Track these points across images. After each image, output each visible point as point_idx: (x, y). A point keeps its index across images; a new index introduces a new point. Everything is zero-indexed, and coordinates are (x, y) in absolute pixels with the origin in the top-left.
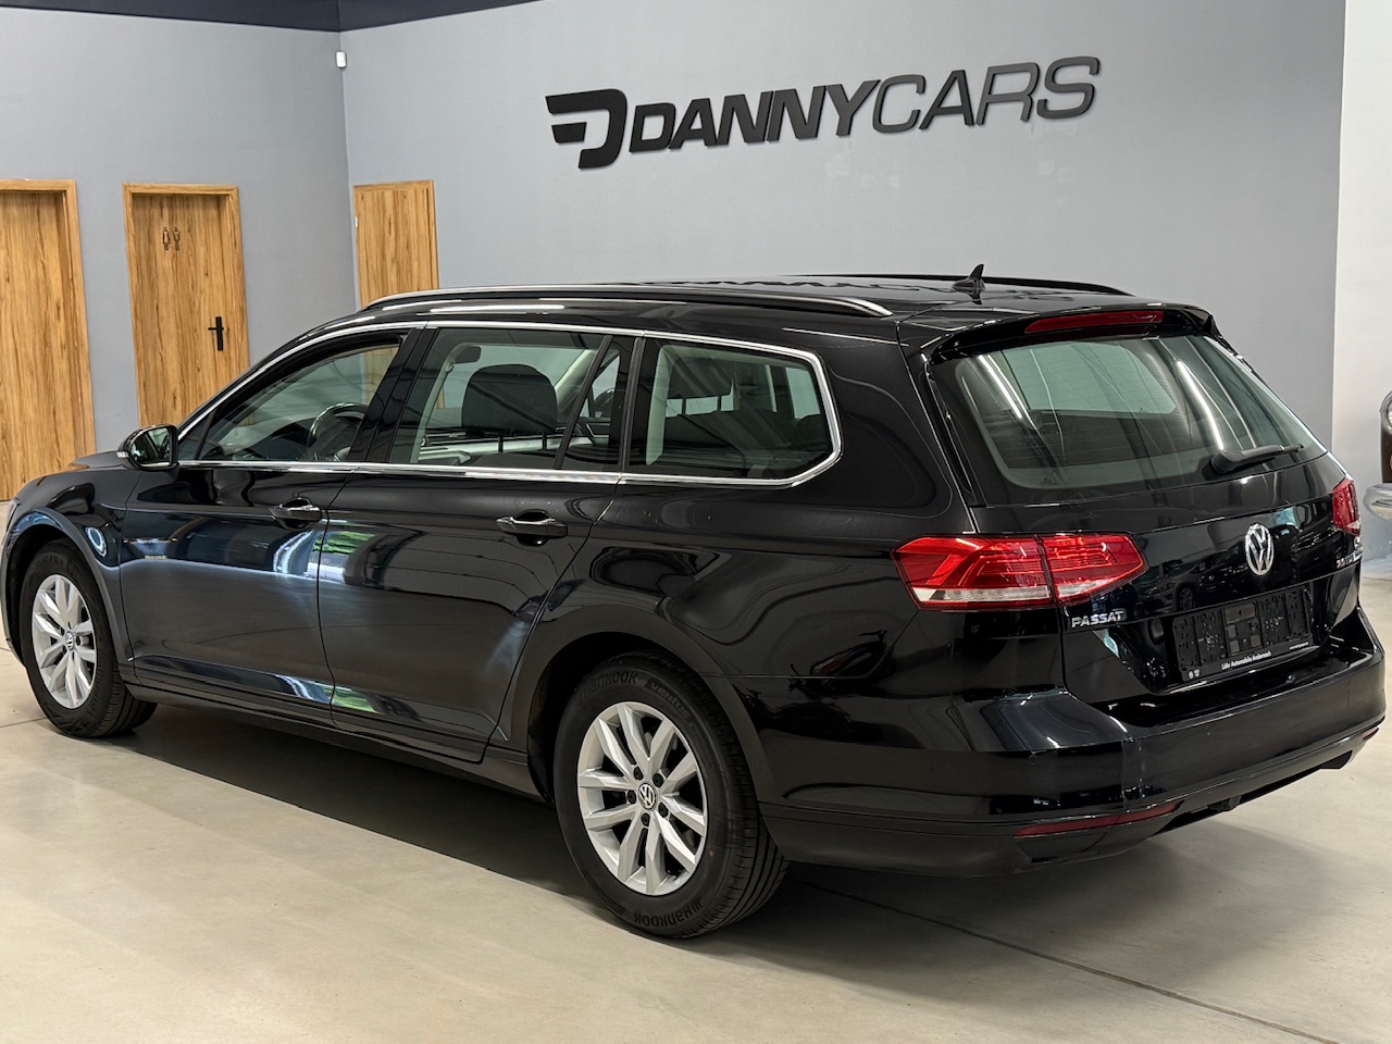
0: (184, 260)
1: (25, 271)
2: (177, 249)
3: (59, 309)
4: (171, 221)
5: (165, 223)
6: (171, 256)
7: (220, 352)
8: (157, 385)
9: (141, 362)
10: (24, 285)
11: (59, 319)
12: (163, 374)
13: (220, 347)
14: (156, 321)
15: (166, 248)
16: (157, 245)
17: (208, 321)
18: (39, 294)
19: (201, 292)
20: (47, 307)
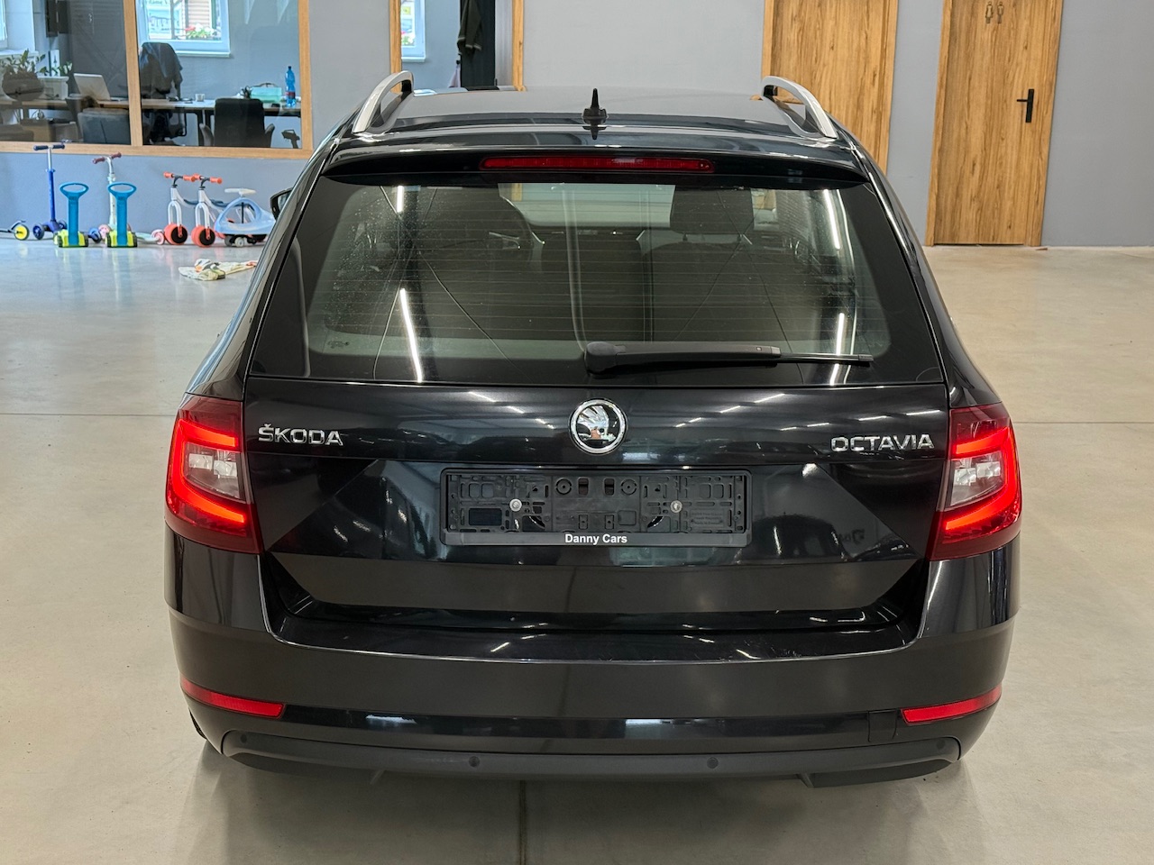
0: (1005, 33)
1: (848, 39)
2: (999, 23)
3: (875, 76)
6: (991, 30)
7: (1028, 124)
8: (958, 152)
9: (943, 130)
10: (847, 55)
11: (874, 85)
12: (966, 141)
13: (1029, 119)
14: (966, 92)
15: (988, 20)
16: (979, 18)
17: (1020, 92)
18: (858, 62)
19: (1017, 65)
20: (864, 74)
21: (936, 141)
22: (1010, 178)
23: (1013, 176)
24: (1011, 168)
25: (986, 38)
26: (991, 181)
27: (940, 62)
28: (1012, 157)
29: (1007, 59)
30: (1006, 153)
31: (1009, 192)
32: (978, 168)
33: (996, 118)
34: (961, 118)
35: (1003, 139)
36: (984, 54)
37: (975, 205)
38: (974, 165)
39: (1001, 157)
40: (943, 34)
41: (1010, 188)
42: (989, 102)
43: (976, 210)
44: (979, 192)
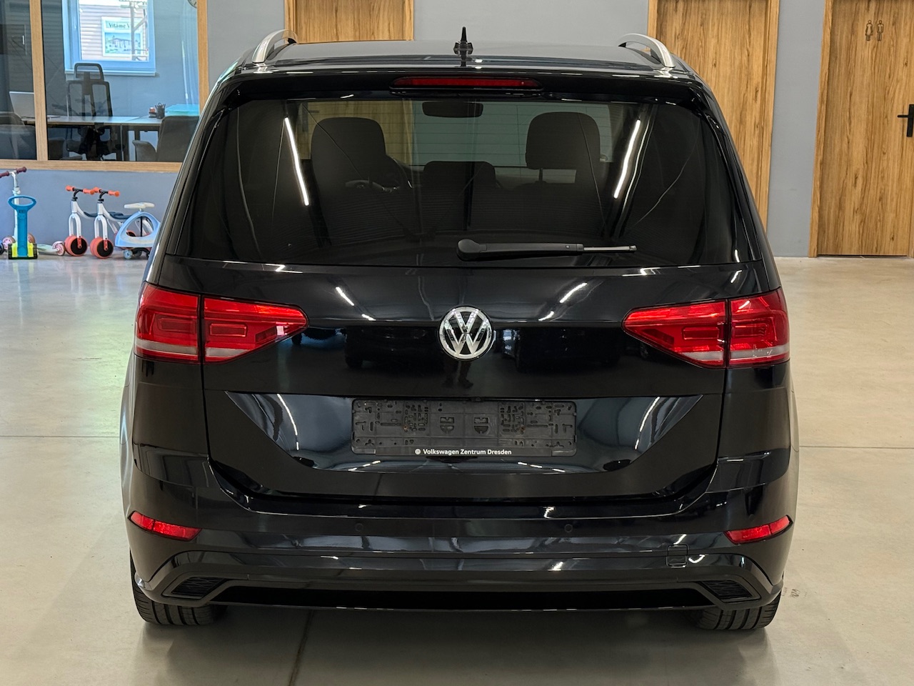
0: (885, 50)
1: (730, 58)
2: (879, 40)
3: (757, 92)
4: (877, 14)
5: (870, 16)
6: (871, 47)
7: (909, 139)
8: (840, 165)
9: (825, 143)
10: (729, 71)
11: (756, 100)
12: (847, 155)
13: (910, 134)
14: (848, 107)
15: (868, 38)
16: (859, 35)
17: (901, 107)
18: (740, 79)
19: (898, 81)
20: (747, 90)
21: (817, 155)
22: (892, 190)
23: (895, 189)
24: (893, 181)
25: (866, 55)
26: (873, 193)
27: (821, 78)
28: (894, 170)
29: (887, 75)
30: (888, 166)
31: (891, 205)
32: (860, 181)
33: (877, 134)
34: (842, 133)
35: (884, 153)
36: (864, 71)
37: (858, 218)
38: (856, 178)
39: (883, 171)
40: (823, 50)
41: (892, 200)
42: (870, 117)
43: (858, 221)
44: (861, 204)
